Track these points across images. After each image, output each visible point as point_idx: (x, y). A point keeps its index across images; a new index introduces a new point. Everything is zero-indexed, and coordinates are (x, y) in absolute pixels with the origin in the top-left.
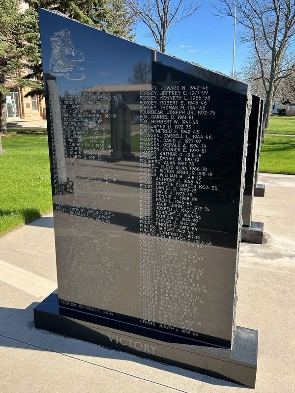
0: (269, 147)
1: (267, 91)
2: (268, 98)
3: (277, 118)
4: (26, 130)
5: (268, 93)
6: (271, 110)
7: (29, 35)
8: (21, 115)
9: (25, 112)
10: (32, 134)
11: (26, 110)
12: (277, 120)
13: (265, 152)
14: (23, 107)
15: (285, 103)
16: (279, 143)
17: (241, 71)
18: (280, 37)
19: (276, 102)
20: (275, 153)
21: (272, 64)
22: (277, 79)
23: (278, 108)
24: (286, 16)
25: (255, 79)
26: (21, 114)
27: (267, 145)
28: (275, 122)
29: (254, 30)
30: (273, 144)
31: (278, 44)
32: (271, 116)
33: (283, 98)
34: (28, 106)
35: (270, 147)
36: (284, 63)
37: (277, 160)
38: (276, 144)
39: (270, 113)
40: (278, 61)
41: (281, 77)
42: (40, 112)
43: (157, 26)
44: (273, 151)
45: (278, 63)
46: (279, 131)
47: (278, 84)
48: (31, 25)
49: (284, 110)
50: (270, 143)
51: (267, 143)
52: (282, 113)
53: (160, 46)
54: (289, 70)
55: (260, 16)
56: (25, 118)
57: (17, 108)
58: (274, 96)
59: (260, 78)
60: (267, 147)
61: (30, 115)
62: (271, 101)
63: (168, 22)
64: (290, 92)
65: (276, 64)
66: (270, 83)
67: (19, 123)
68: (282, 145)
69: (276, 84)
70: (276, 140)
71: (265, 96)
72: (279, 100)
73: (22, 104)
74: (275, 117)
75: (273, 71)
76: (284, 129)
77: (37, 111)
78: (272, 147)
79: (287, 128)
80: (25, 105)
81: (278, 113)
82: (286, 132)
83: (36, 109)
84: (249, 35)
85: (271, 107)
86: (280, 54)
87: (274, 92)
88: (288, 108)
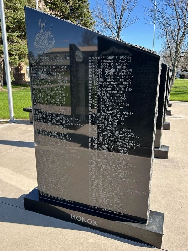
2: (173, 68)
5: (174, 65)
6: (175, 75)
12: (179, 81)
15: (183, 71)
18: (181, 34)
19: (178, 70)
21: (176, 49)
22: (179, 57)
23: (180, 74)
24: (184, 22)
25: (167, 57)
28: (177, 82)
29: (166, 32)
31: (179, 38)
32: (175, 78)
33: (183, 68)
36: (183, 48)
39: (175, 77)
40: (179, 47)
41: (181, 56)
45: (180, 48)
47: (179, 60)
49: (184, 75)
52: (182, 77)
54: (185, 52)
55: (170, 26)
58: (177, 66)
59: (169, 56)
62: (175, 70)
63: (121, 27)
65: (178, 49)
66: (175, 59)
71: (172, 66)
72: (180, 69)
74: (177, 79)
75: (176, 53)
79: (184, 85)
81: (180, 77)
82: (183, 86)
85: (175, 73)
86: (180, 43)
87: (177, 64)
88: (186, 74)
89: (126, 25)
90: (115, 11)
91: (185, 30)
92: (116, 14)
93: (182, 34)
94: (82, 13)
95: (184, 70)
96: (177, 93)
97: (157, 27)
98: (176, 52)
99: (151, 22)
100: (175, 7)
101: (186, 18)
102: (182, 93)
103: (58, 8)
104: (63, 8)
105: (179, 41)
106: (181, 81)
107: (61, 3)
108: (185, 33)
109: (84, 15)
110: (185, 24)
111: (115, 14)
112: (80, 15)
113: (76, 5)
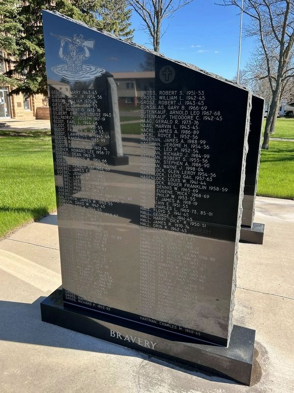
0: (274, 156)
1: (273, 91)
2: (274, 99)
3: (284, 120)
4: (10, 131)
5: (275, 93)
6: (277, 112)
7: (7, 25)
8: (11, 115)
9: (16, 112)
10: (15, 136)
11: (17, 110)
12: (284, 122)
13: (268, 163)
14: (13, 106)
15: (292, 105)
16: (286, 151)
17: (246, 70)
19: (283, 103)
20: (281, 165)
21: (280, 62)
22: (285, 78)
23: (285, 109)
25: (262, 78)
26: (11, 113)
27: (272, 153)
28: (281, 125)
29: (260, 20)
30: (280, 151)
32: (278, 117)
33: (291, 99)
34: (19, 105)
35: (276, 156)
37: (283, 176)
38: (282, 151)
39: (277, 115)
40: (286, 57)
41: (289, 76)
42: (32, 112)
43: (150, 15)
44: (278, 161)
45: (287, 60)
46: (286, 136)
47: (286, 84)
48: (8, 14)
49: (292, 112)
50: (275, 150)
51: (272, 150)
52: (288, 115)
53: (154, 38)
56: (16, 118)
57: (8, 107)
58: (281, 96)
59: (266, 77)
60: (271, 156)
61: (22, 114)
62: (278, 102)
63: (163, 11)
65: (285, 62)
66: (277, 82)
67: (7, 123)
68: (290, 153)
69: (284, 84)
70: (283, 146)
72: (287, 101)
73: (13, 103)
74: (281, 119)
75: (281, 68)
76: (291, 133)
77: (29, 110)
78: (277, 155)
80: (16, 105)
81: (285, 114)
83: (28, 108)
84: (255, 28)
85: (278, 109)
86: (289, 50)
87: (282, 92)
106: (288, 123)
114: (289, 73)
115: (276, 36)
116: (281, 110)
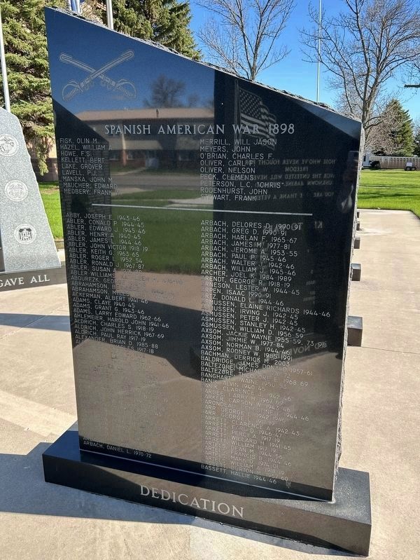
12: (369, 174)
15: (377, 154)
18: (371, 81)
19: (367, 152)
23: (370, 159)
24: (378, 58)
29: (344, 78)
32: (362, 169)
33: (376, 147)
36: (375, 108)
40: (369, 107)
41: (372, 125)
45: (370, 109)
49: (378, 162)
52: (375, 166)
54: (380, 117)
64: (385, 140)
65: (367, 111)
70: (366, 191)
72: (371, 150)
74: (366, 171)
75: (363, 119)
76: (376, 182)
79: (379, 182)
81: (370, 165)
86: (371, 100)
88: (382, 159)
89: (267, 63)
90: (244, 35)
91: (378, 74)
92: (247, 41)
93: (373, 80)
94: (178, 37)
95: (379, 152)
96: (368, 196)
97: (326, 69)
98: (363, 116)
99: (314, 58)
100: (360, 31)
101: (380, 50)
102: (377, 195)
103: (131, 27)
104: (140, 26)
105: (368, 94)
107: (137, 16)
108: (379, 80)
109: (183, 41)
110: (378, 62)
111: (245, 42)
112: (175, 41)
113: (167, 22)
114: (371, 122)
115: (359, 95)
116: (365, 160)
